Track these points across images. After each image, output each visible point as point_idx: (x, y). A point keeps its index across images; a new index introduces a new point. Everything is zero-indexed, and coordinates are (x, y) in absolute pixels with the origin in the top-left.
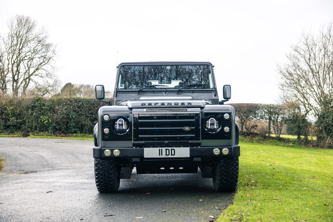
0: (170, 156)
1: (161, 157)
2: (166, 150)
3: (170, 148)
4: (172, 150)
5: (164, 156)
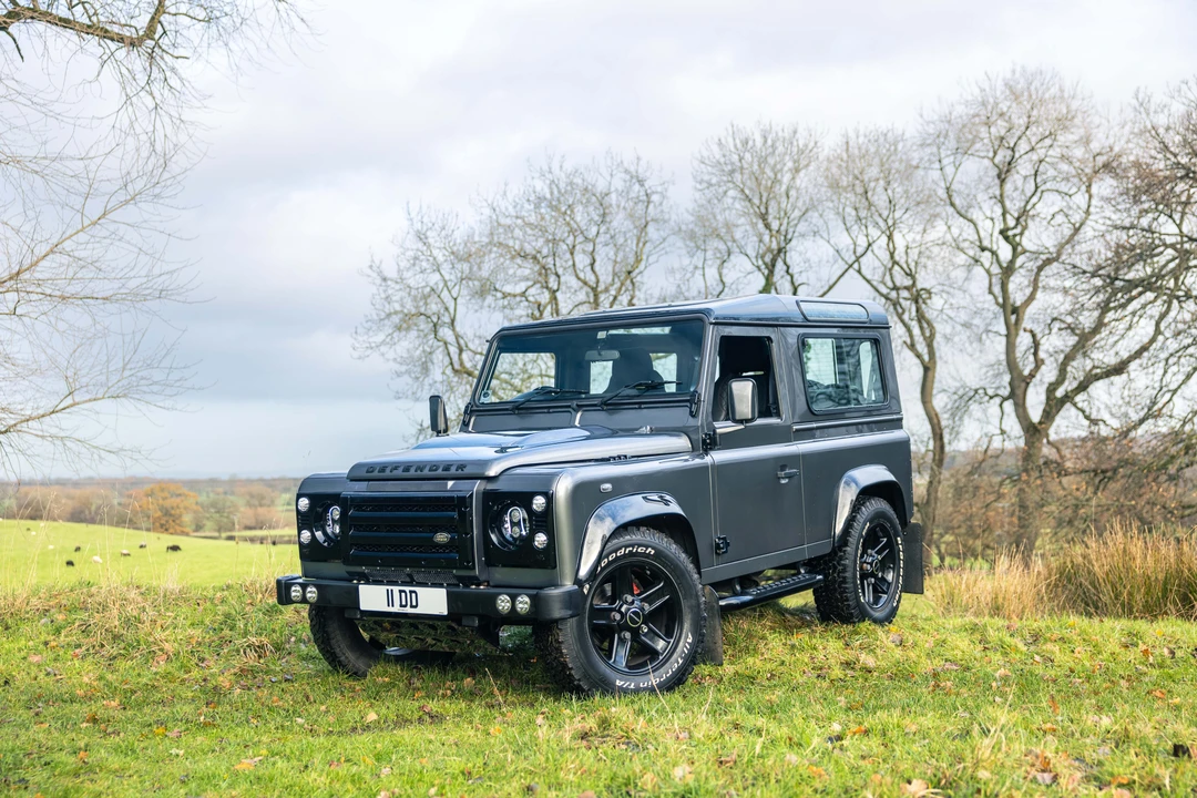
0: (408, 610)
1: (391, 609)
2: (401, 591)
3: (407, 589)
4: (411, 592)
5: (396, 609)
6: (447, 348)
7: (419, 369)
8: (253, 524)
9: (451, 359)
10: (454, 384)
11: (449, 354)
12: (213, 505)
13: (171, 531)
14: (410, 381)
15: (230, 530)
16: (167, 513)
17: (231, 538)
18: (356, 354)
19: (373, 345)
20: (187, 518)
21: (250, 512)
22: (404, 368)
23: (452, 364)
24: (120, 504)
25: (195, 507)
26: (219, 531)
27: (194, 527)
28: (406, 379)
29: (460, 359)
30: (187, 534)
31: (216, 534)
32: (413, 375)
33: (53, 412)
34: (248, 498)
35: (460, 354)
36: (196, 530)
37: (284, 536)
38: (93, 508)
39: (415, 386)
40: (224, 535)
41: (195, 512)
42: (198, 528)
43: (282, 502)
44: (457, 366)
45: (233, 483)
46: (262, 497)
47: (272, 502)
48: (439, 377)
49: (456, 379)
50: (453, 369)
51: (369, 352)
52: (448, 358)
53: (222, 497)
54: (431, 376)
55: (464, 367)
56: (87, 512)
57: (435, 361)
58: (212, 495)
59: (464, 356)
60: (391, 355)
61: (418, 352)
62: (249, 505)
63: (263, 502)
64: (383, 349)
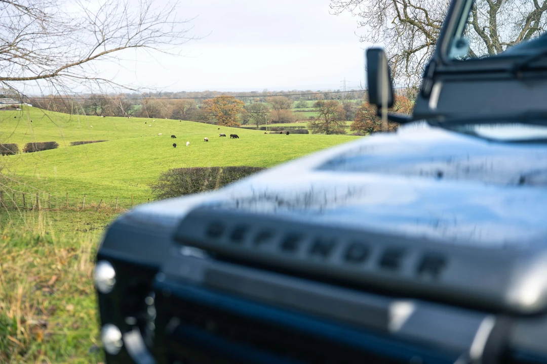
6: (396, 6)
7: (376, 20)
8: (277, 120)
9: (398, 12)
10: (400, 30)
11: (397, 9)
12: (254, 108)
13: (229, 124)
14: (370, 29)
15: (263, 124)
16: (226, 113)
17: (264, 129)
18: (333, 11)
19: (344, 4)
20: (239, 116)
21: (275, 112)
22: (366, 20)
23: (399, 16)
24: (200, 107)
25: (242, 109)
26: (257, 124)
27: (242, 122)
28: (368, 27)
29: (405, 13)
30: (238, 127)
31: (256, 126)
32: (372, 25)
33: (88, 59)
34: (273, 103)
35: (405, 9)
36: (244, 124)
37: (295, 127)
38: (185, 110)
39: (374, 31)
40: (260, 126)
41: (242, 113)
42: (245, 122)
43: (295, 106)
44: (403, 17)
45: (265, 95)
46: (282, 103)
47: (289, 106)
48: (391, 26)
49: (402, 27)
50: (400, 19)
51: (342, 9)
52: (396, 12)
53: (258, 103)
54: (384, 25)
55: (408, 18)
56: (181, 113)
57: (387, 14)
58: (253, 102)
59: (408, 10)
60: (357, 10)
61: (375, 8)
62: (274, 108)
63: (283, 106)
64: (352, 6)
